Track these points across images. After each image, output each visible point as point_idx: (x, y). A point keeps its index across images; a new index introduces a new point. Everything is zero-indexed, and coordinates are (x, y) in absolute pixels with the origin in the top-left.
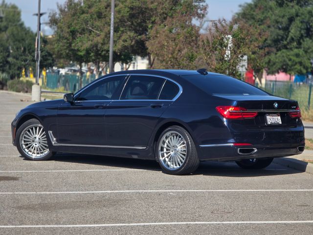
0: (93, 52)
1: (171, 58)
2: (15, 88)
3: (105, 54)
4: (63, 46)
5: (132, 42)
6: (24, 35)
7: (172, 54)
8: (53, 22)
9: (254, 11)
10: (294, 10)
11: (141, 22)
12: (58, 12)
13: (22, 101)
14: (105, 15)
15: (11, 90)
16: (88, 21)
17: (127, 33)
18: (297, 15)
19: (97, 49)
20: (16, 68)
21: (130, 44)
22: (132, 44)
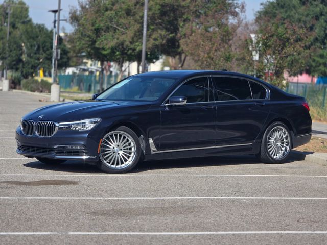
0: (118, 51)
1: (206, 58)
2: (29, 87)
3: (131, 53)
4: (85, 44)
5: (163, 40)
6: (39, 33)
7: (208, 54)
8: (74, 18)
9: (276, 10)
10: (318, 9)
11: (173, 20)
12: (79, 8)
13: (40, 101)
14: (135, 12)
15: (25, 90)
16: (113, 19)
17: (158, 32)
18: (322, 15)
19: (122, 48)
20: (30, 66)
21: (161, 43)
22: (163, 43)
